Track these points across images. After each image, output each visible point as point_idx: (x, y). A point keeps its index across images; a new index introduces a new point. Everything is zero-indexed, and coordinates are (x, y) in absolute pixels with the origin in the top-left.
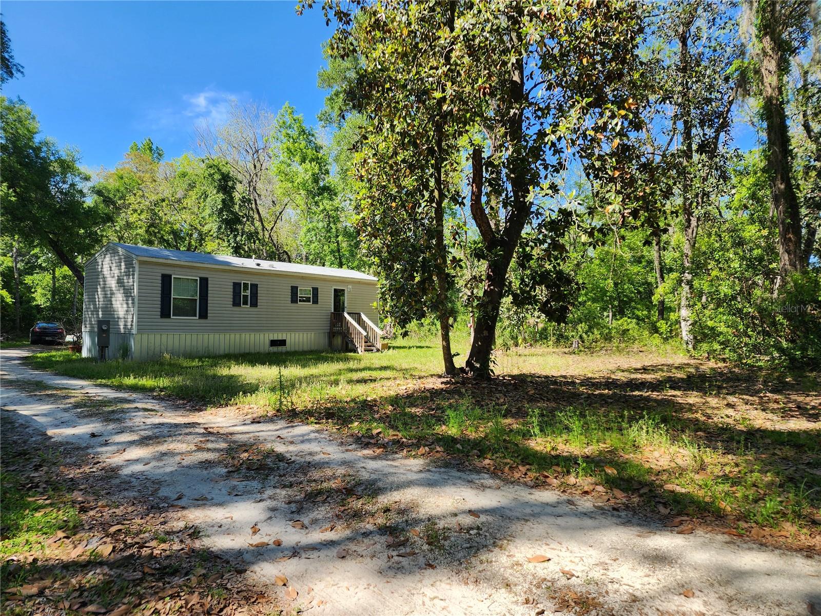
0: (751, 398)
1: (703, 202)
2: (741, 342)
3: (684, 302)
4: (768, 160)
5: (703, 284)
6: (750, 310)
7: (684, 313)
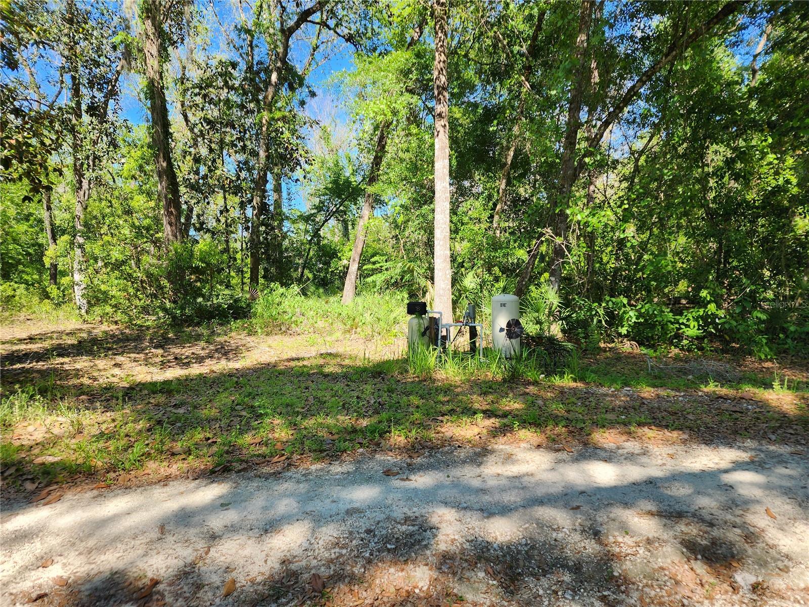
0: (137, 356)
1: (94, 165)
2: (132, 305)
3: (76, 266)
4: (152, 137)
5: (95, 248)
6: (139, 275)
7: (77, 277)
